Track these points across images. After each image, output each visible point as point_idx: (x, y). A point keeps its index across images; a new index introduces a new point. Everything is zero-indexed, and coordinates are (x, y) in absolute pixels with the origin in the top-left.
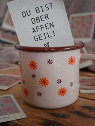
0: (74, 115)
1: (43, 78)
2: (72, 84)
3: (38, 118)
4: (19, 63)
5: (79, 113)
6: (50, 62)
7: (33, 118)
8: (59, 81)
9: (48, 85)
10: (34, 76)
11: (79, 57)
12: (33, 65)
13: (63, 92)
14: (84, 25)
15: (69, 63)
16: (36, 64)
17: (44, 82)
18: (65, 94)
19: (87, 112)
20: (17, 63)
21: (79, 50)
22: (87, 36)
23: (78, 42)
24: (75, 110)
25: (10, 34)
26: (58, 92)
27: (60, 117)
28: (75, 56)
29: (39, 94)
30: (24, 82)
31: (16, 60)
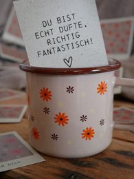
0: (105, 163)
1: (60, 113)
2: (102, 122)
3: (53, 167)
4: (27, 90)
5: (111, 161)
6: (70, 90)
7: (46, 167)
8: (84, 118)
9: (67, 123)
10: (47, 110)
11: (113, 82)
12: (46, 95)
13: (89, 134)
14: (118, 36)
15: (98, 92)
16: (50, 92)
17: (61, 119)
18: (93, 136)
19: (121, 158)
20: (23, 89)
21: (112, 73)
22: (122, 51)
23: (112, 60)
24: (105, 157)
25: (14, 49)
26: (82, 134)
27: (84, 166)
28: (107, 81)
29: (55, 137)
30: (32, 118)
31: (22, 85)
